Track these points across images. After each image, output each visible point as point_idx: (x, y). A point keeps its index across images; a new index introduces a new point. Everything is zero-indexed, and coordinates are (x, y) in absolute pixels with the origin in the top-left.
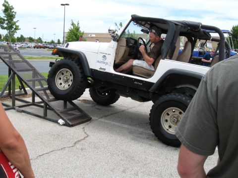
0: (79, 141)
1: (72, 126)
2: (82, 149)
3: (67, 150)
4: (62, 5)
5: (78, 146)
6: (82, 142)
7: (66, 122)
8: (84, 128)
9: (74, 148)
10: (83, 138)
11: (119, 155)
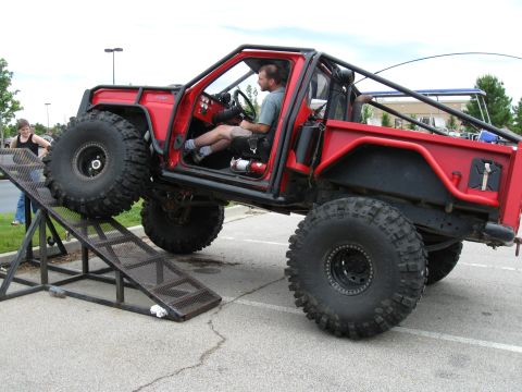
0: (209, 352)
1: (184, 319)
2: (220, 370)
3: (188, 373)
4: (107, 51)
5: (209, 362)
6: (216, 353)
7: (169, 310)
8: (210, 322)
9: (203, 368)
10: (214, 344)
11: (302, 377)
